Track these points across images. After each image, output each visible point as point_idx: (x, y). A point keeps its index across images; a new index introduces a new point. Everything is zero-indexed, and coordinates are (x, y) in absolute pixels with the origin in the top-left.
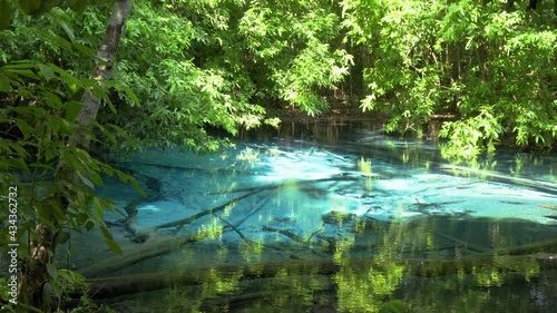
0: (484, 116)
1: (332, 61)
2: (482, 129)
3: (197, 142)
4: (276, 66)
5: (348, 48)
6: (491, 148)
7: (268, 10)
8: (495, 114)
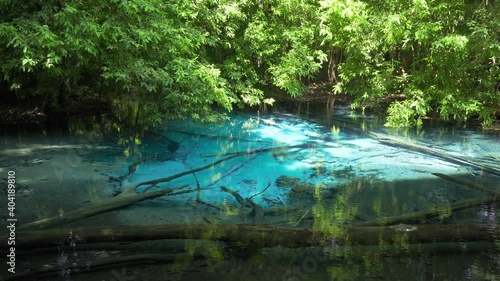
0: (416, 99)
1: (312, 58)
2: (414, 108)
3: (202, 116)
4: (271, 61)
5: (324, 49)
6: (419, 122)
7: (265, 23)
8: (425, 97)
